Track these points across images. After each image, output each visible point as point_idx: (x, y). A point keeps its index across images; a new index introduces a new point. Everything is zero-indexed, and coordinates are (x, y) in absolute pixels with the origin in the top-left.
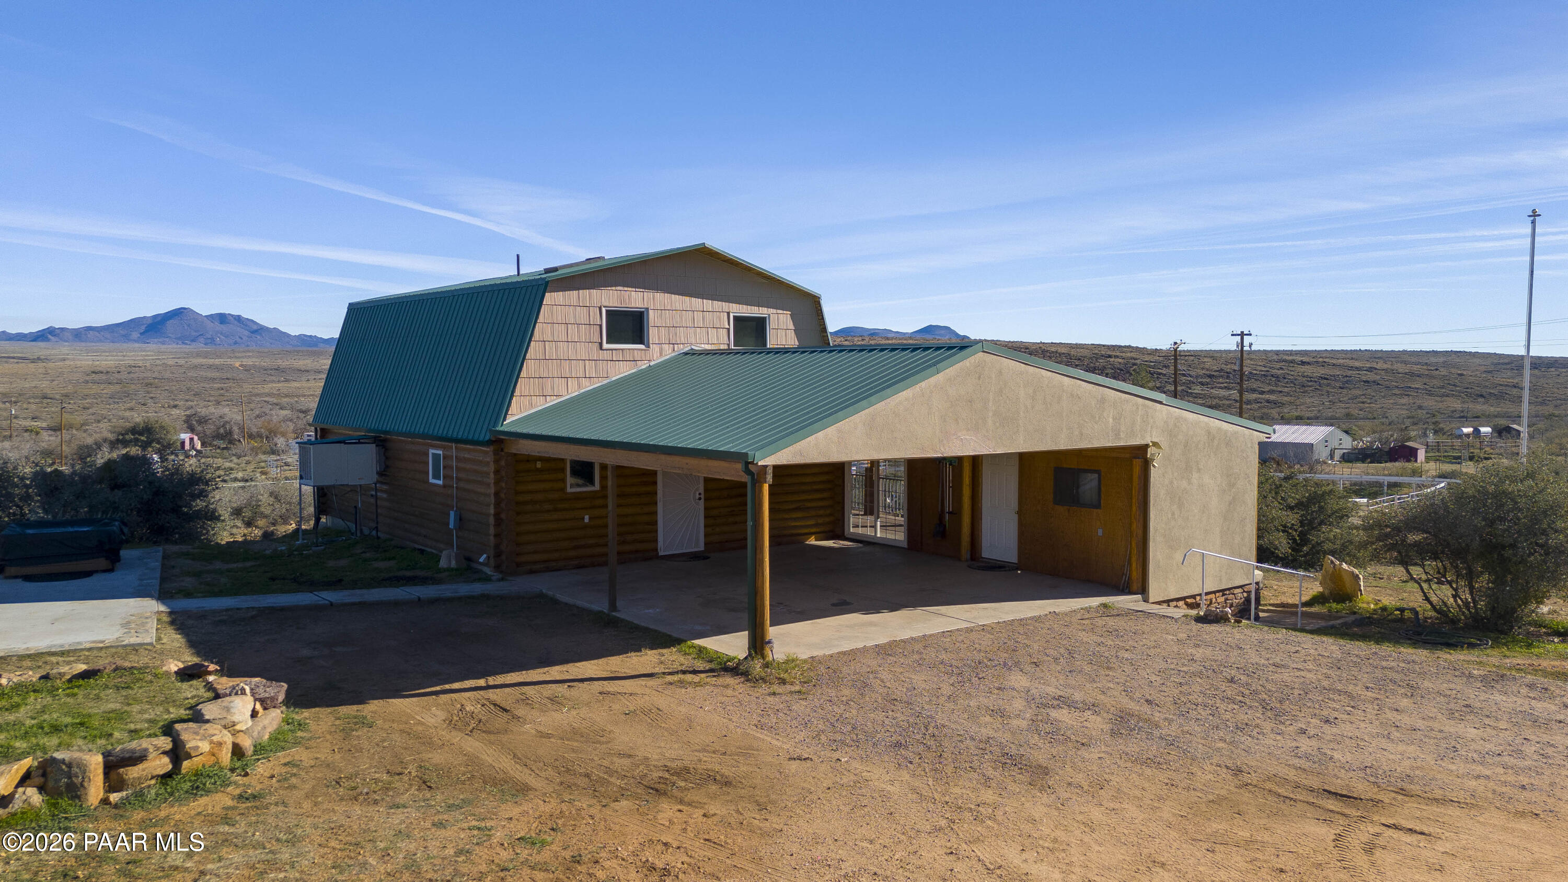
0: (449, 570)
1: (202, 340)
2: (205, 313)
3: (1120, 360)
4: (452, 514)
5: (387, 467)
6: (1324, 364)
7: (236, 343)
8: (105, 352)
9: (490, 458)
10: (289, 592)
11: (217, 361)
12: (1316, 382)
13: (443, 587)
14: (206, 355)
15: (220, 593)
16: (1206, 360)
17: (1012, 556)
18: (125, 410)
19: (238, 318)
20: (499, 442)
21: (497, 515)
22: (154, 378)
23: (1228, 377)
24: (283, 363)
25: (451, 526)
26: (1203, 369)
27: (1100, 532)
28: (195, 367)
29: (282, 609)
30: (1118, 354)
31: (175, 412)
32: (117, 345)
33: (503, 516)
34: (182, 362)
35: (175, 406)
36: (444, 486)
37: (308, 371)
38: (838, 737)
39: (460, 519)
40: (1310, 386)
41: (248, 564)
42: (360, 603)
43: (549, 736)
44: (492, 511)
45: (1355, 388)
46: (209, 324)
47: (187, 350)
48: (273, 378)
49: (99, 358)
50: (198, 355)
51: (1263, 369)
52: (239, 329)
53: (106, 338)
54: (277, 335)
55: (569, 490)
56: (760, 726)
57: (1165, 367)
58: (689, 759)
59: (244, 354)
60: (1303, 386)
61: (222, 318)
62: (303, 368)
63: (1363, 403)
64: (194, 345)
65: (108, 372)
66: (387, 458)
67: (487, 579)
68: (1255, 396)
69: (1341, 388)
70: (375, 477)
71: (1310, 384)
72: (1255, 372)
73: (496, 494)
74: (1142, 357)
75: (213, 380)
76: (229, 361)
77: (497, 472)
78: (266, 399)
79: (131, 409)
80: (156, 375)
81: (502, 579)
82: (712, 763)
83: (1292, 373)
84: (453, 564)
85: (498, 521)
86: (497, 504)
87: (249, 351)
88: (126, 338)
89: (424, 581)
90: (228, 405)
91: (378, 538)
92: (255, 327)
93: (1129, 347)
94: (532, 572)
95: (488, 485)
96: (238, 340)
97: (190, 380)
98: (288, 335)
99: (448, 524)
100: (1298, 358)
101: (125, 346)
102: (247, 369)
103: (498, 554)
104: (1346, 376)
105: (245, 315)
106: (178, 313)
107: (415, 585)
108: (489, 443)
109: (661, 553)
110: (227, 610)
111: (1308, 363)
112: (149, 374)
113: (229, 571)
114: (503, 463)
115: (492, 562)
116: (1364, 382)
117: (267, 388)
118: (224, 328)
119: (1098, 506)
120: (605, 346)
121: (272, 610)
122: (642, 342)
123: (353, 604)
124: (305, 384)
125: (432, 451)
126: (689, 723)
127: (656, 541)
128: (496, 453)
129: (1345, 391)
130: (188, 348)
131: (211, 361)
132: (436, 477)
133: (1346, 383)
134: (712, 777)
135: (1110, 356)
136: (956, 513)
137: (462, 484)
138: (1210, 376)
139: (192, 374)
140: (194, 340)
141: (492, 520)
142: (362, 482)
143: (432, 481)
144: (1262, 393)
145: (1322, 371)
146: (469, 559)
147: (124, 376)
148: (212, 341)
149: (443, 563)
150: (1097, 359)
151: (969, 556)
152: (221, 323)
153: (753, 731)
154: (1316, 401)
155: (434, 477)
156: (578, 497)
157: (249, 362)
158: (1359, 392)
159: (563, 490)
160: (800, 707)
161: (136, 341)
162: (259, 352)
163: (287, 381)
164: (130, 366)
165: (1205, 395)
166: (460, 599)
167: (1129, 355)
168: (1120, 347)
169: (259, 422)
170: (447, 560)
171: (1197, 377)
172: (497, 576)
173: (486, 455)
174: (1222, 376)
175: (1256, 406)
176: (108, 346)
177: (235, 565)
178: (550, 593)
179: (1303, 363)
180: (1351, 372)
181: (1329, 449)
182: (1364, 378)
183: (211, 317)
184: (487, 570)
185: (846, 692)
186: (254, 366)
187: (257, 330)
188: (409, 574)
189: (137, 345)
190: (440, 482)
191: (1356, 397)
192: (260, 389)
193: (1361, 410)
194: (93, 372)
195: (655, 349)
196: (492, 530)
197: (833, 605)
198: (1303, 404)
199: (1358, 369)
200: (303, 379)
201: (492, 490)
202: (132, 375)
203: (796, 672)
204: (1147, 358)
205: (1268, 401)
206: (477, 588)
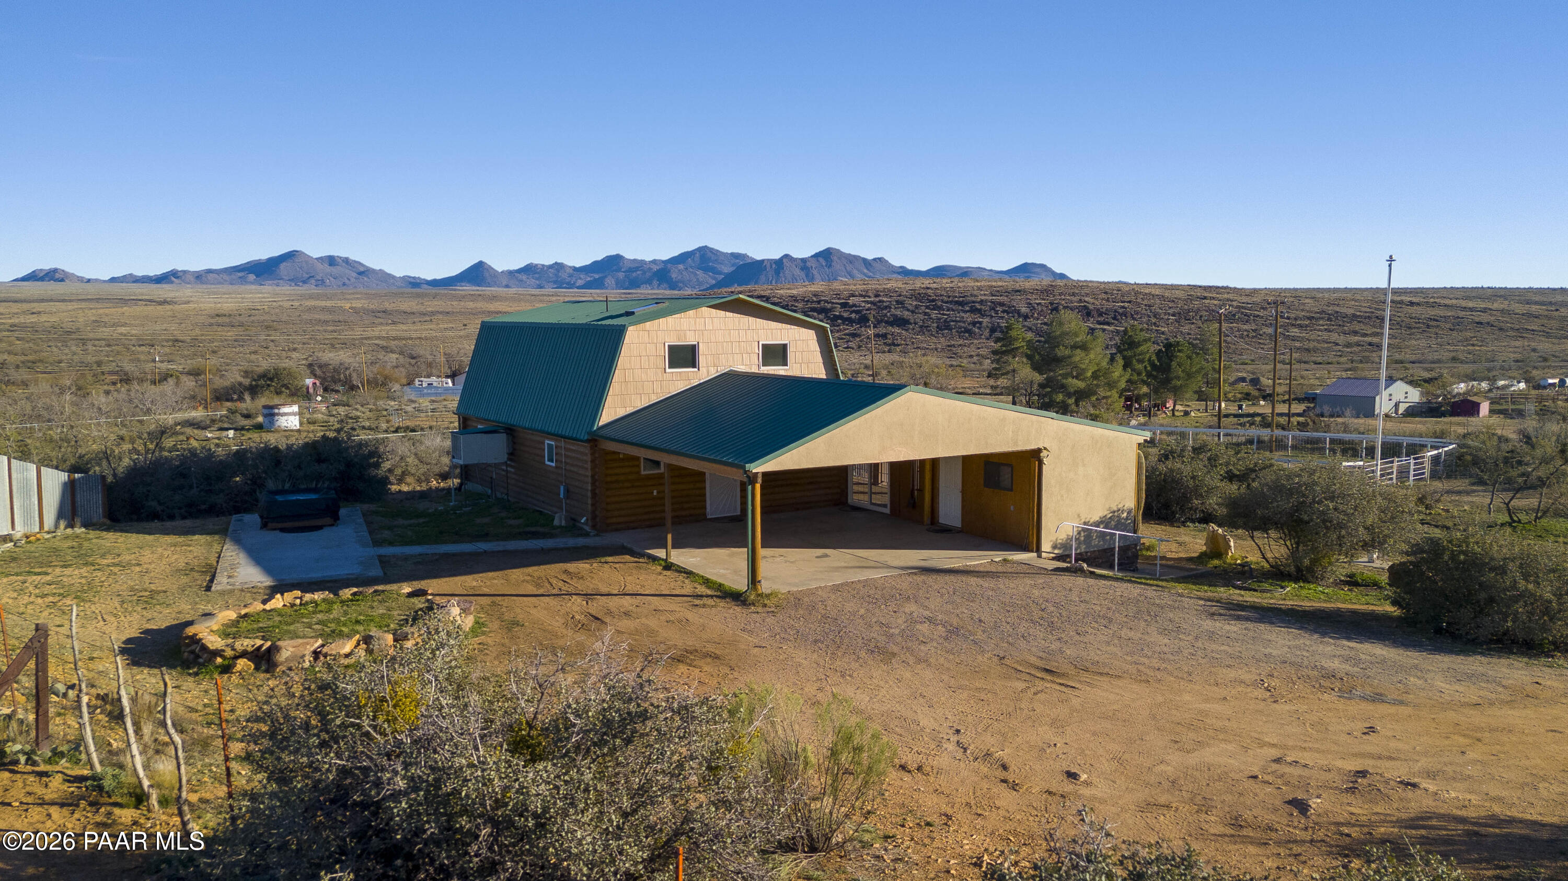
0: (561, 527)
1: (313, 281)
2: (315, 255)
3: (1216, 302)
4: (562, 488)
5: (514, 449)
6: (1433, 305)
7: (344, 284)
8: (224, 294)
9: (587, 451)
10: (454, 542)
11: (329, 304)
12: (1424, 323)
13: (558, 540)
14: (318, 297)
15: (411, 543)
16: (1307, 301)
17: (957, 523)
18: (250, 353)
19: (346, 261)
20: (595, 439)
21: (593, 491)
22: (273, 321)
23: (1330, 320)
24: (387, 305)
25: (562, 496)
26: (1302, 310)
27: (1012, 508)
28: (310, 309)
29: (454, 555)
30: (1214, 295)
31: (295, 355)
32: (235, 287)
33: (597, 491)
34: (296, 304)
35: (295, 349)
36: (556, 467)
37: (413, 313)
38: (786, 636)
39: (567, 491)
40: (1418, 328)
41: (421, 520)
42: (504, 551)
43: (623, 633)
44: (590, 488)
45: (1466, 329)
46: (319, 266)
47: (299, 292)
48: (381, 320)
49: (219, 300)
50: (311, 297)
51: (1368, 310)
52: (347, 271)
53: (226, 281)
54: (384, 277)
55: (643, 473)
56: (743, 630)
57: (1263, 308)
58: (698, 646)
59: (352, 296)
60: (1410, 328)
61: (331, 260)
62: (409, 310)
63: (1473, 345)
64: (306, 286)
65: (230, 315)
66: (514, 443)
67: (587, 535)
68: (1357, 338)
69: (1451, 330)
70: (506, 456)
71: (1418, 325)
72: (1358, 313)
73: (593, 476)
74: (1239, 298)
75: (326, 322)
76: (340, 303)
77: (592, 461)
78: (376, 342)
79: (255, 352)
80: (274, 318)
81: (597, 535)
82: (710, 648)
83: (1399, 314)
84: (563, 523)
85: (594, 494)
86: (593, 484)
87: (357, 293)
88: (243, 281)
89: (544, 536)
90: (342, 348)
91: (508, 501)
92: (362, 269)
93: (1227, 288)
94: (617, 530)
95: (587, 469)
96: (347, 282)
97: (306, 323)
98: (394, 277)
99: (559, 495)
100: (1407, 299)
101: (243, 288)
102: (356, 311)
103: (594, 517)
104: (1458, 317)
105: (353, 257)
106: (291, 256)
107: (538, 538)
108: (588, 441)
109: (709, 517)
110: (420, 555)
111: (1418, 304)
112: (267, 317)
113: (410, 525)
114: (597, 455)
115: (590, 523)
116: (1478, 323)
117: (376, 331)
118: (334, 270)
119: (1011, 490)
120: (668, 370)
121: (446, 556)
122: (694, 366)
123: (499, 552)
124: (412, 327)
125: (547, 442)
126: (704, 627)
127: (705, 508)
128: (591, 448)
129: (1455, 334)
130: (303, 289)
131: (323, 304)
132: (551, 460)
133: (1457, 324)
134: (707, 655)
135: (1205, 298)
136: (921, 490)
137: (568, 467)
138: (1311, 318)
139: (306, 316)
140: (304, 282)
141: (589, 494)
142: (497, 462)
143: (547, 463)
144: (1365, 335)
145: (1432, 312)
146: (574, 520)
147: (243, 319)
148: (321, 283)
149: (556, 522)
150: (1191, 300)
151: (929, 522)
152: (330, 265)
153: (739, 632)
154: (1423, 343)
155: (549, 460)
156: (648, 477)
157: (358, 304)
158: (1469, 334)
159: (639, 472)
160: (770, 620)
161: (252, 283)
162: (366, 294)
163: (394, 323)
164: (250, 309)
165: (1303, 338)
166: (568, 549)
167: (1226, 296)
168: (1218, 287)
169: (375, 369)
170: (559, 520)
171: (1296, 319)
172: (593, 533)
173: (585, 449)
174: (1322, 318)
175: (1355, 349)
176: (226, 288)
177: (412, 521)
178: (629, 546)
179: (1412, 304)
180: (1464, 313)
181: (1393, 403)
182: (1477, 320)
183: (321, 259)
184: (587, 528)
185: (801, 612)
186: (363, 309)
187: (364, 272)
188: (533, 529)
189: (253, 287)
190: (553, 464)
191: (1467, 340)
192: (370, 333)
193: (1470, 353)
194: (217, 315)
195: (703, 370)
196: (590, 501)
197: (817, 557)
198: (1408, 347)
199: (1471, 310)
200: (410, 321)
201: (589, 473)
202: (252, 318)
203: (774, 600)
204: (1244, 299)
205: (1370, 344)
206: (581, 541)
